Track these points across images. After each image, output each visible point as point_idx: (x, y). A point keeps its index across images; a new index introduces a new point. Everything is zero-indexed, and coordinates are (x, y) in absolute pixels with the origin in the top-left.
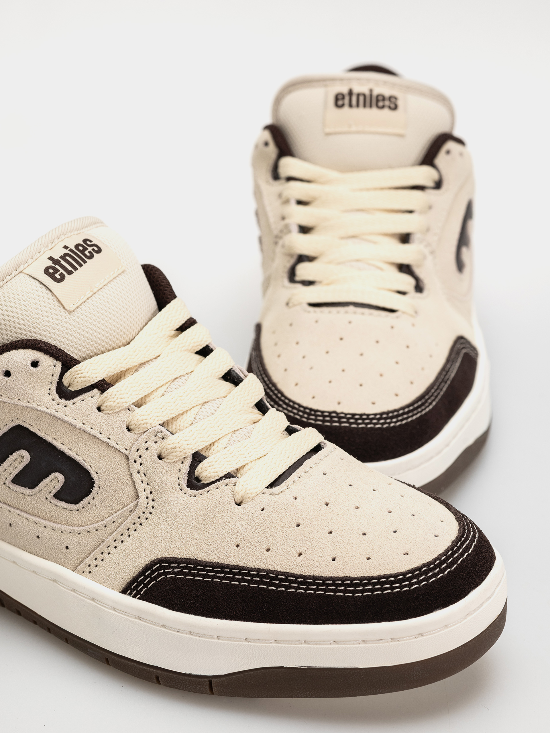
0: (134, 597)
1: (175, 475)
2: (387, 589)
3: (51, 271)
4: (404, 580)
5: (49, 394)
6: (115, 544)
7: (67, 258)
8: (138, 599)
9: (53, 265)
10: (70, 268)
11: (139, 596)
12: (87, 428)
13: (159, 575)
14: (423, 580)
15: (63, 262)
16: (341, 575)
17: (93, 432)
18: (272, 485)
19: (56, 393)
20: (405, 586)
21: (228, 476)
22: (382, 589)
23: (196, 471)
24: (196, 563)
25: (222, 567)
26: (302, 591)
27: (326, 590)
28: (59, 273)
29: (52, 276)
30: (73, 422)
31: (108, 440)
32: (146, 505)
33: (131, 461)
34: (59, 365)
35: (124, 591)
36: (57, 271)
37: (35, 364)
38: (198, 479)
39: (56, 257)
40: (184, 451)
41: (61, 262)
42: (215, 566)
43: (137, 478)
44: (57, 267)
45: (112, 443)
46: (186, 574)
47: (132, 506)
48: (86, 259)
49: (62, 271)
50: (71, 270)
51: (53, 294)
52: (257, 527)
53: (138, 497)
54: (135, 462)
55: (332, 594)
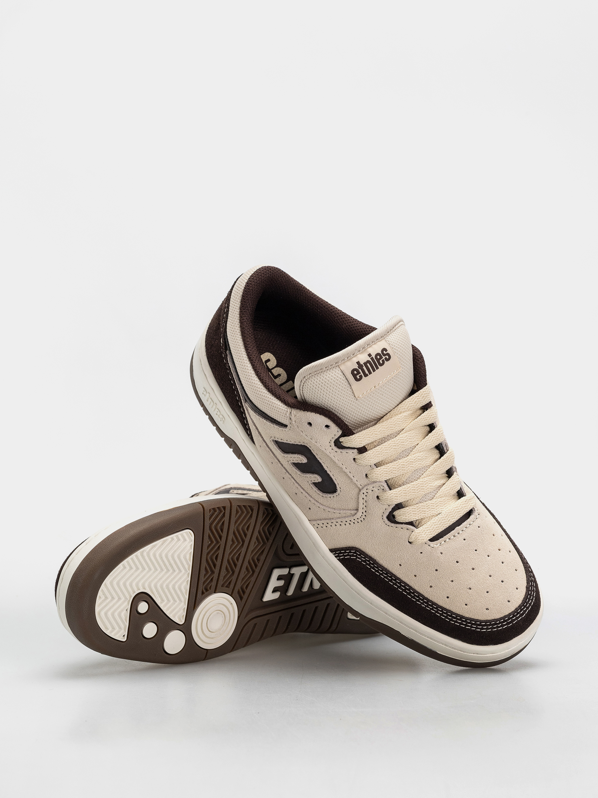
0: (336, 556)
1: (382, 511)
2: (469, 626)
3: (355, 372)
4: (479, 625)
5: (329, 442)
6: (336, 524)
7: (368, 364)
8: (337, 559)
9: (358, 369)
10: (367, 372)
11: (338, 558)
12: (344, 467)
13: (353, 556)
14: (490, 629)
15: (364, 368)
16: (448, 608)
17: (346, 471)
18: (432, 540)
19: (333, 442)
20: (479, 628)
21: (411, 523)
22: (466, 625)
23: (394, 513)
24: (375, 562)
25: (388, 572)
26: (424, 606)
27: (437, 612)
28: (360, 375)
29: (354, 376)
30: (337, 461)
31: (353, 478)
32: (361, 516)
33: (361, 493)
34: (340, 432)
35: (332, 551)
36: (359, 373)
37: (327, 426)
38: (394, 517)
39: (362, 363)
40: (392, 502)
41: (363, 367)
42: (384, 569)
43: (361, 501)
44: (360, 370)
45: (354, 480)
46: (367, 564)
47: (353, 512)
48: (379, 366)
49: (362, 374)
50: (367, 374)
51: (351, 388)
52: (414, 561)
53: (357, 510)
54: (363, 493)
55: (439, 615)
